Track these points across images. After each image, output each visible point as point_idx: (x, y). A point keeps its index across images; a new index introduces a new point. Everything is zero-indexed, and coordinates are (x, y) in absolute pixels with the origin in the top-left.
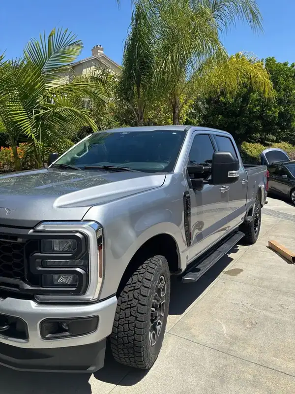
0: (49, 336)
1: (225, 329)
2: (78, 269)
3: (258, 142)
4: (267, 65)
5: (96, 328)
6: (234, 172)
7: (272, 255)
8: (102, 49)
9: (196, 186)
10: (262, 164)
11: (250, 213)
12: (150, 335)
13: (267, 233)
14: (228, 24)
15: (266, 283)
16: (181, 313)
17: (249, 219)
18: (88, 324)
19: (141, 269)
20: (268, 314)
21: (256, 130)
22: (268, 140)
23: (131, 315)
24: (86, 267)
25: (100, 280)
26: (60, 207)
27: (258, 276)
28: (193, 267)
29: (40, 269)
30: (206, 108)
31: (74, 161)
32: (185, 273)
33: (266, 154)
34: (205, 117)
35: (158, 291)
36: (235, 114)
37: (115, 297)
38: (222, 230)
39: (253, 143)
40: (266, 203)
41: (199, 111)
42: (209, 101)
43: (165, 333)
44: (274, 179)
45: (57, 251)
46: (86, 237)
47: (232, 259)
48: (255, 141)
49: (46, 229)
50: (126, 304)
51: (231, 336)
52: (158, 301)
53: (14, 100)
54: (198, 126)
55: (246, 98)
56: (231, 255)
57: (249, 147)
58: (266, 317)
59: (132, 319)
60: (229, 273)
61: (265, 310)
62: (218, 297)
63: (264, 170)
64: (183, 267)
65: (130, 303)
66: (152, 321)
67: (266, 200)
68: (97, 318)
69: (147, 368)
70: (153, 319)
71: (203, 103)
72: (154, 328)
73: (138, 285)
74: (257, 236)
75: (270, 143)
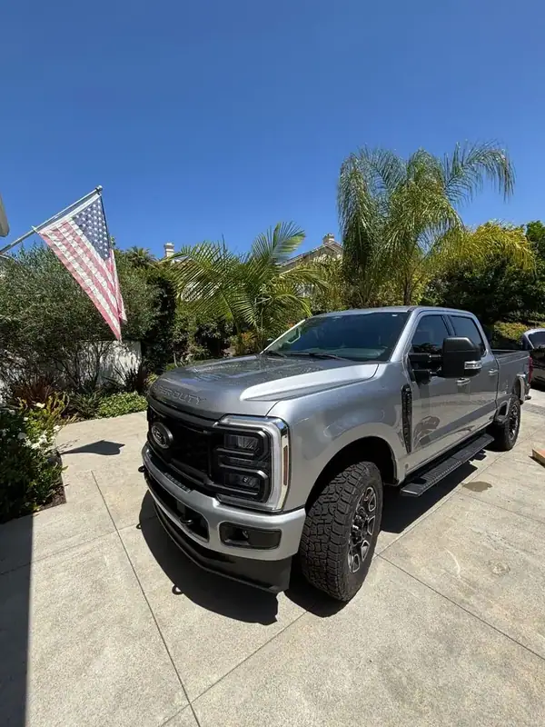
0: (228, 541)
1: (458, 568)
2: (260, 473)
3: (520, 321)
4: (529, 231)
5: (277, 545)
6: (474, 362)
7: (538, 470)
8: (332, 237)
9: (421, 378)
10: (523, 349)
11: (503, 411)
12: (350, 559)
13: (530, 437)
14: (474, 190)
15: (527, 510)
16: (398, 531)
17: (500, 419)
18: (269, 538)
19: (340, 477)
20: (529, 558)
21: (515, 308)
22: (533, 318)
23: (324, 533)
24: (269, 471)
25: (284, 489)
26: (246, 400)
27: (515, 497)
28: (415, 477)
29: (222, 466)
30: (448, 286)
31: (285, 347)
32: (404, 484)
33: (530, 336)
34: (445, 296)
35: (366, 504)
36: (486, 291)
37: (303, 509)
38: (464, 430)
39: (510, 322)
40: (529, 398)
41: (438, 288)
42: (450, 278)
43: (375, 555)
44: (539, 367)
45: (240, 448)
46: (269, 437)
47: (475, 469)
48: (514, 320)
49: (231, 423)
50: (319, 517)
51: (468, 580)
52: (363, 518)
53: (239, 291)
54: (437, 306)
55: (499, 271)
56: (474, 463)
57: (504, 327)
58: (526, 564)
59: (324, 539)
60: (470, 486)
61: (524, 550)
62: (452, 518)
63: (525, 356)
64: (401, 477)
65: (323, 517)
66: (355, 541)
67: (529, 395)
68: (279, 533)
69: (344, 600)
70: (356, 539)
71: (443, 281)
72: (358, 549)
73: (335, 497)
74: (515, 440)
75: (536, 322)
